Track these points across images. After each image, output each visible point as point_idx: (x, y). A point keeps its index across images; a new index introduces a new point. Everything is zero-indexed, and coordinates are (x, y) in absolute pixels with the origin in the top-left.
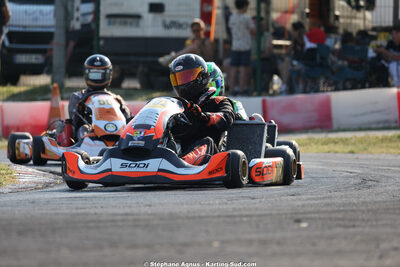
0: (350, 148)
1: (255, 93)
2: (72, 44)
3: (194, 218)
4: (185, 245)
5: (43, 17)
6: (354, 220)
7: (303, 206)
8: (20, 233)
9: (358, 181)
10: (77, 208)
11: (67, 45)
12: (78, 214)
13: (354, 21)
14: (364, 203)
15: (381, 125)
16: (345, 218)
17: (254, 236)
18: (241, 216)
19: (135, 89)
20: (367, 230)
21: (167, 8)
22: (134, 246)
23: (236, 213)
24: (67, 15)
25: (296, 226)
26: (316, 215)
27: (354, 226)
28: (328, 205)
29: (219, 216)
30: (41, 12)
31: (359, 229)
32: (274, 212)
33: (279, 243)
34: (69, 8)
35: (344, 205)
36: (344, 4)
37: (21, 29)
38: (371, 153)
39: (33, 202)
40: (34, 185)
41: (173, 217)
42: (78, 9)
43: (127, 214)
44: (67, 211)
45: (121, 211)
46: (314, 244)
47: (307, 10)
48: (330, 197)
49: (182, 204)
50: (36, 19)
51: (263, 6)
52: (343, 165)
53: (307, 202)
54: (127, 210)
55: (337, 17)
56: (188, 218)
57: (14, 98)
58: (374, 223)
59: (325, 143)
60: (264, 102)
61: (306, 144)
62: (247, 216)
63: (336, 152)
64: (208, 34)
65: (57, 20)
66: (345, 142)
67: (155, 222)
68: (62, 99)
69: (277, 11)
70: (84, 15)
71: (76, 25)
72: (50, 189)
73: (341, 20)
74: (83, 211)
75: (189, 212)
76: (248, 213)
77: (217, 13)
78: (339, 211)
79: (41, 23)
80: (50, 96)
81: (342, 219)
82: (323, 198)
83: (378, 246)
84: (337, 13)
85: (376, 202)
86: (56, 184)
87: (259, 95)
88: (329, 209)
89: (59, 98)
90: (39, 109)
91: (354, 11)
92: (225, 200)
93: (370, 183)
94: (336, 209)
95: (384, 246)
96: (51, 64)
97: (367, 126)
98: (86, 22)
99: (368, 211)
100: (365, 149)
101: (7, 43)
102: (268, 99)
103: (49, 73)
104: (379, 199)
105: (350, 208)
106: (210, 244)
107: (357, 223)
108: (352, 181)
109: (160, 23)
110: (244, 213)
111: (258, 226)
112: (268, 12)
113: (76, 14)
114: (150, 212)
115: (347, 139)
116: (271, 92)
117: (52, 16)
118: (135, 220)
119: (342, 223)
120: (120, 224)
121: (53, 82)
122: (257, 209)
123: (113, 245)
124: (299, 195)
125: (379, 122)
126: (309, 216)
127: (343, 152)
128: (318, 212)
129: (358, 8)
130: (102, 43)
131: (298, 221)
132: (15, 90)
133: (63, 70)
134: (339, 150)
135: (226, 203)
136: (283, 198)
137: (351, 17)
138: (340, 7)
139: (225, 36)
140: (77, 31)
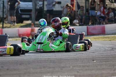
0: (110, 39)
1: (85, 25)
2: (37, 12)
3: (67, 60)
4: (63, 67)
5: (29, 5)
6: (108, 60)
7: (95, 56)
9: (111, 49)
11: (36, 13)
12: (36, 59)
13: (112, 6)
14: (112, 55)
17: (81, 65)
18: (79, 59)
20: (111, 63)
21: (62, 3)
22: (50, 68)
23: (78, 58)
24: (35, 5)
25: (93, 62)
26: (98, 59)
27: (108, 62)
28: (102, 55)
29: (73, 59)
30: (29, 4)
32: (88, 58)
33: (88, 67)
35: (106, 55)
36: (108, 1)
37: (23, 9)
38: (115, 41)
41: (61, 59)
42: (38, 3)
43: (49, 59)
45: (47, 58)
46: (97, 67)
47: (99, 3)
48: (103, 53)
49: (64, 56)
50: (27, 6)
51: (87, 2)
52: (107, 44)
53: (97, 55)
54: (49, 57)
55: (107, 5)
56: (65, 60)
57: (22, 27)
58: (113, 61)
59: (103, 38)
60: (87, 27)
61: (98, 38)
62: (80, 59)
63: (106, 40)
64: (73, 9)
65: (33, 6)
66: (108, 38)
67: (56, 61)
68: (34, 27)
70: (40, 5)
71: (38, 7)
73: (108, 6)
75: (65, 58)
76: (81, 58)
77: (75, 4)
79: (29, 7)
80: (31, 26)
81: (105, 60)
83: (114, 67)
84: (107, 4)
85: (115, 55)
87: (86, 25)
88: (102, 57)
89: (33, 27)
90: (28, 29)
91: (111, 4)
93: (114, 49)
94: (104, 57)
98: (41, 7)
99: (112, 57)
100: (114, 40)
101: (20, 12)
102: (89, 26)
103: (31, 20)
105: (108, 56)
106: (70, 67)
107: (109, 61)
108: (109, 49)
109: (60, 7)
110: (79, 58)
111: (83, 62)
113: (38, 5)
116: (89, 24)
117: (31, 5)
118: (51, 60)
119: (105, 61)
120: (47, 61)
121: (32, 22)
122: (83, 57)
123: (44, 67)
126: (97, 59)
127: (108, 41)
129: (112, 2)
130: (45, 12)
131: (94, 60)
132: (22, 25)
133: (35, 19)
134: (107, 40)
135: (75, 55)
136: (91, 53)
137: (110, 5)
138: (107, 2)
139: (77, 10)
140: (38, 9)
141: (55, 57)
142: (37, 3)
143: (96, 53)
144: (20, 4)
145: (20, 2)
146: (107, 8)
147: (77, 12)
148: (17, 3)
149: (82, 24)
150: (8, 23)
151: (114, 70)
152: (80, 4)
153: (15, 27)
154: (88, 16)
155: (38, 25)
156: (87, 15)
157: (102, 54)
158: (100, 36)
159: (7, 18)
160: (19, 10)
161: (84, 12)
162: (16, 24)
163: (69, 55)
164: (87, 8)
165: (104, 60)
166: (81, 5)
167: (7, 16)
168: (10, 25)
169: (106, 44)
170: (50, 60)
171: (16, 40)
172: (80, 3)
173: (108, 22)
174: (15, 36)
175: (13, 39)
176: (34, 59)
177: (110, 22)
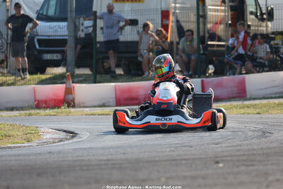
0: (258, 110)
1: (197, 76)
2: (79, 47)
3: (152, 161)
4: (144, 180)
5: (59, 29)
6: (255, 161)
7: (222, 152)
8: (39, 175)
9: (260, 133)
10: (77, 156)
11: (76, 47)
12: (77, 161)
13: (260, 28)
14: (261, 149)
15: (278, 95)
16: (247, 159)
17: (188, 174)
18: (182, 160)
19: (121, 75)
20: (261, 167)
21: (140, 22)
23: (178, 158)
24: (76, 28)
25: (215, 166)
26: (227, 158)
27: (253, 165)
28: (238, 150)
29: (166, 161)
30: (59, 27)
31: (256, 167)
32: (203, 156)
33: (203, 178)
34: (77, 23)
35: (249, 150)
36: (253, 17)
37: (46, 38)
38: (271, 114)
39: (50, 153)
40: (52, 140)
41: (138, 161)
42: (82, 24)
43: (108, 160)
44: (70, 159)
45: (105, 158)
46: (226, 178)
47: (230, 22)
48: (240, 145)
49: (145, 152)
50: (56, 31)
51: (201, 19)
52: (252, 122)
53: (225, 149)
54: (109, 157)
55: (249, 26)
56: (147, 162)
57: (42, 82)
58: (266, 163)
59: (242, 108)
60: (202, 81)
62: (185, 160)
65: (69, 32)
66: (254, 106)
67: (126, 165)
68: (73, 83)
69: (210, 23)
70: (87, 28)
72: (63, 143)
73: (252, 28)
74: (81, 158)
75: (148, 157)
76: (186, 157)
77: (172, 24)
78: (245, 155)
79: (59, 34)
80: (65, 80)
81: (246, 161)
82: (236, 146)
84: (249, 23)
85: (269, 148)
86: (67, 139)
87: (199, 77)
88: (238, 153)
89: (71, 82)
90: (58, 89)
91: (260, 23)
92: (173, 149)
93: (267, 135)
94: (242, 153)
95: (271, 178)
96: (66, 60)
97: (269, 96)
98: (88, 32)
99: (263, 154)
100: (268, 111)
101: (37, 47)
103: (65, 65)
104: (272, 146)
105: (252, 153)
106: (159, 179)
107: (255, 163)
108: (256, 134)
109: (135, 32)
110: (183, 157)
111: (191, 166)
112: (205, 24)
113: (82, 28)
114: (123, 158)
115: (255, 105)
116: (207, 75)
117: (66, 28)
118: (113, 164)
119: (245, 163)
120: (103, 167)
121: (67, 72)
122: (192, 155)
124: (221, 144)
125: (276, 94)
126: (224, 159)
127: (253, 114)
128: (231, 156)
129: (262, 20)
130: (98, 45)
131: (217, 162)
132: (43, 77)
133: (73, 63)
134: (251, 112)
135: (173, 151)
136: (210, 146)
137: (258, 26)
138: (251, 19)
139: (177, 40)
140: (82, 38)
141: (123, 157)
142: (79, 22)
143: (223, 145)
144: (37, 27)
145: (38, 22)
146: (249, 33)
147: (178, 43)
148: (30, 25)
149: (190, 73)
150: (9, 72)
151: (268, 186)
152: (183, 24)
153: (25, 84)
154: (203, 54)
155: (81, 79)
156: (202, 52)
157: (238, 148)
158: (235, 103)
159: (7, 61)
160: (36, 41)
161: (195, 43)
162: (28, 76)
163: (157, 151)
164: (201, 34)
165: (244, 160)
166: (186, 26)
167: (6, 57)
168: (13, 78)
169: (248, 123)
170: (110, 162)
171: (30, 115)
172: (184, 22)
173: (252, 69)
174: (26, 105)
175: (22, 112)
176: (74, 161)
177: (258, 69)
